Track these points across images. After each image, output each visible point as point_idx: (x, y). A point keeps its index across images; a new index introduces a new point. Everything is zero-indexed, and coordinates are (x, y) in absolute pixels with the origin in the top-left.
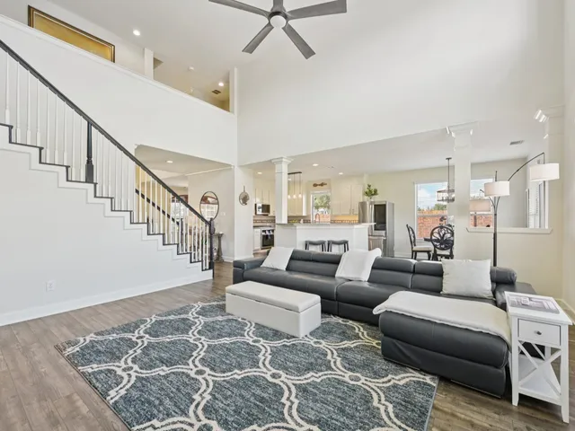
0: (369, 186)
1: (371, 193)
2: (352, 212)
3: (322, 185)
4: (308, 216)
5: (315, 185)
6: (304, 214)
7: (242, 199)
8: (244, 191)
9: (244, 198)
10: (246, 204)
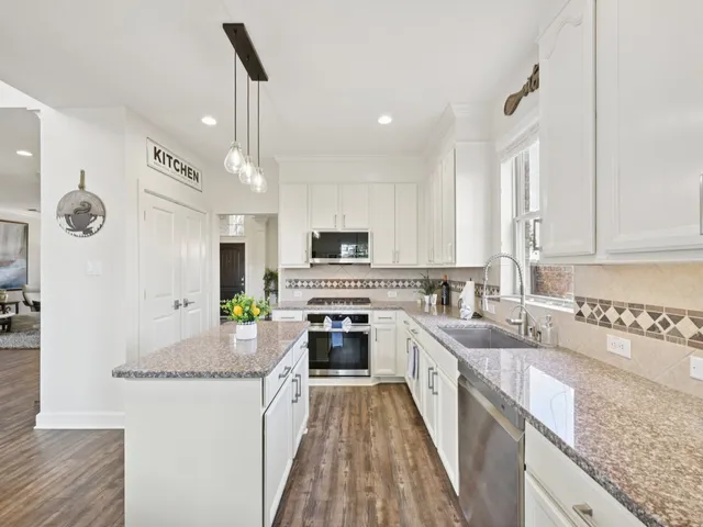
5: (512, 105)
7: (67, 216)
8: (82, 187)
9: (76, 211)
10: (88, 232)
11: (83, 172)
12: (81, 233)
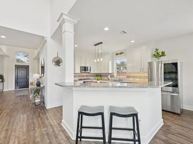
0: (157, 50)
1: (158, 55)
2: (142, 70)
3: (121, 53)
4: (113, 73)
5: (117, 54)
6: (110, 72)
7: (55, 62)
8: (58, 56)
9: (57, 61)
10: (59, 65)
11: (58, 53)
12: (58, 66)
